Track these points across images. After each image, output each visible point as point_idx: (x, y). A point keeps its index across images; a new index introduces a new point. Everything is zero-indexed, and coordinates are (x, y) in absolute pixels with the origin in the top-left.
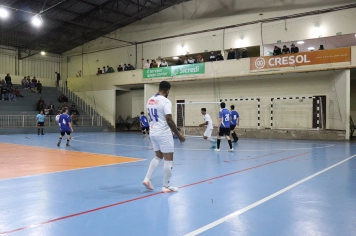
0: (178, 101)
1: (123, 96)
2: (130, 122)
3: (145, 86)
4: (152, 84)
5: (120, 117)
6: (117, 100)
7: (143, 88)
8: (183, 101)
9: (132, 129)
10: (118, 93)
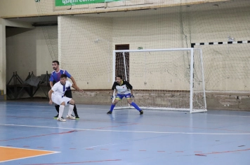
0: (118, 47)
1: (20, 38)
2: (33, 83)
3: (59, 19)
4: (72, 16)
5: (15, 76)
6: (7, 44)
7: (56, 24)
8: (127, 47)
9: (38, 95)
10: (10, 31)
